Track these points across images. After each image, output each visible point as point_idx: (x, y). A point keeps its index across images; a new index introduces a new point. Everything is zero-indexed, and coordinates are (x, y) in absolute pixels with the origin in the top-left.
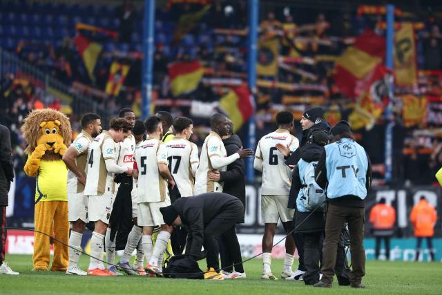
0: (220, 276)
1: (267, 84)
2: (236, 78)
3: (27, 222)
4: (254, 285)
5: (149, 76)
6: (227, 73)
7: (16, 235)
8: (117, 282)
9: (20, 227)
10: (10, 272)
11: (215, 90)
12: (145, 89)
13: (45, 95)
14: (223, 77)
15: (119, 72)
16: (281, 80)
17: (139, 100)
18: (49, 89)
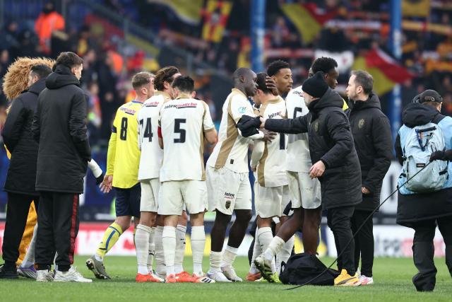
0: (355, 280)
1: (417, 26)
2: (374, 20)
3: (101, 212)
4: (401, 292)
5: (260, 19)
6: (362, 14)
7: (88, 230)
8: (221, 291)
9: (93, 220)
10: (80, 279)
11: (348, 34)
12: (255, 36)
13: (125, 45)
14: (357, 19)
15: (218, 10)
16: (434, 22)
17: (247, 48)
18: (129, 38)
